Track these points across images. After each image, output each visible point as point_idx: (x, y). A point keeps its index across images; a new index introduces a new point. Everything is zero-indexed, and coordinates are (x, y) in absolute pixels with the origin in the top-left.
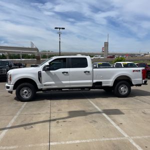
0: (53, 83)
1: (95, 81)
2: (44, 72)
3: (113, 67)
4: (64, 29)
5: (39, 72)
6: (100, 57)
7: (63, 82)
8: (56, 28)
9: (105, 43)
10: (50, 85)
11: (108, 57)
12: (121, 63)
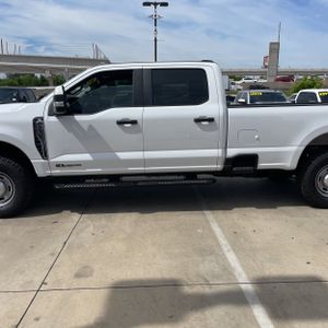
0: (87, 157)
1: (232, 152)
2: (54, 119)
3: (293, 104)
4: (165, 4)
5: (35, 120)
6: (257, 79)
7: (123, 155)
8: (145, 4)
9: (271, 44)
10: (78, 165)
11: (278, 80)
12: (316, 91)
